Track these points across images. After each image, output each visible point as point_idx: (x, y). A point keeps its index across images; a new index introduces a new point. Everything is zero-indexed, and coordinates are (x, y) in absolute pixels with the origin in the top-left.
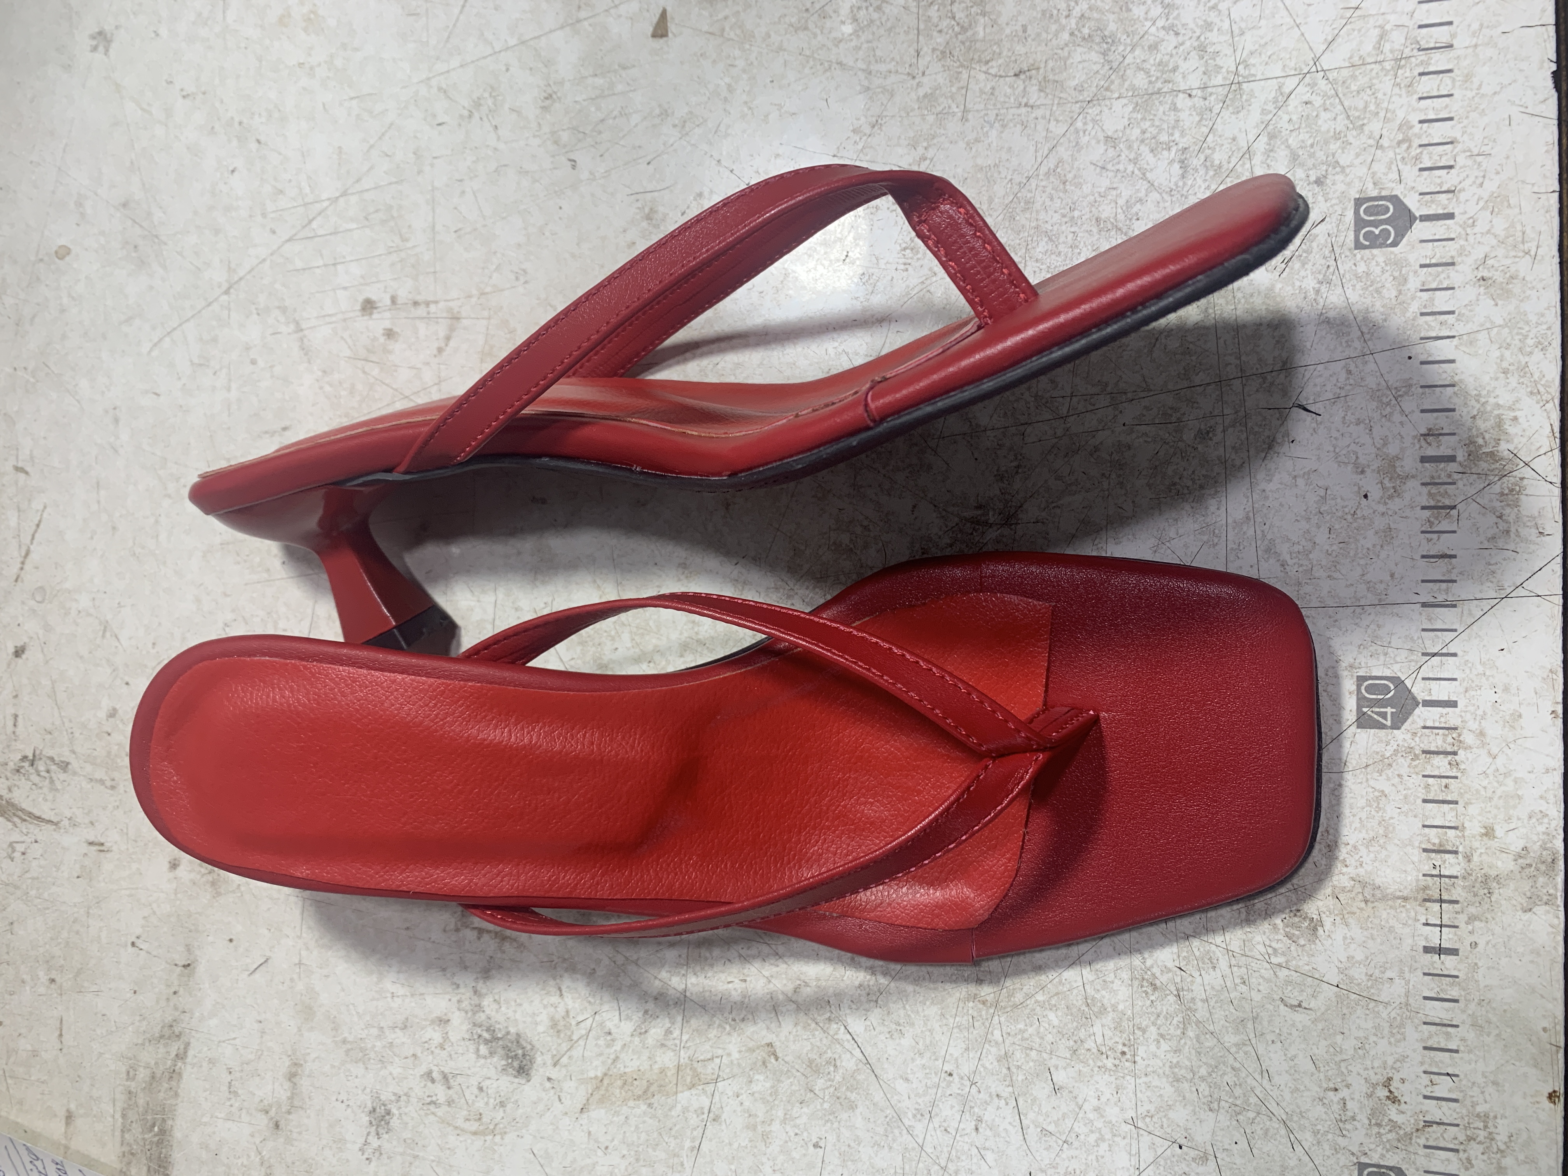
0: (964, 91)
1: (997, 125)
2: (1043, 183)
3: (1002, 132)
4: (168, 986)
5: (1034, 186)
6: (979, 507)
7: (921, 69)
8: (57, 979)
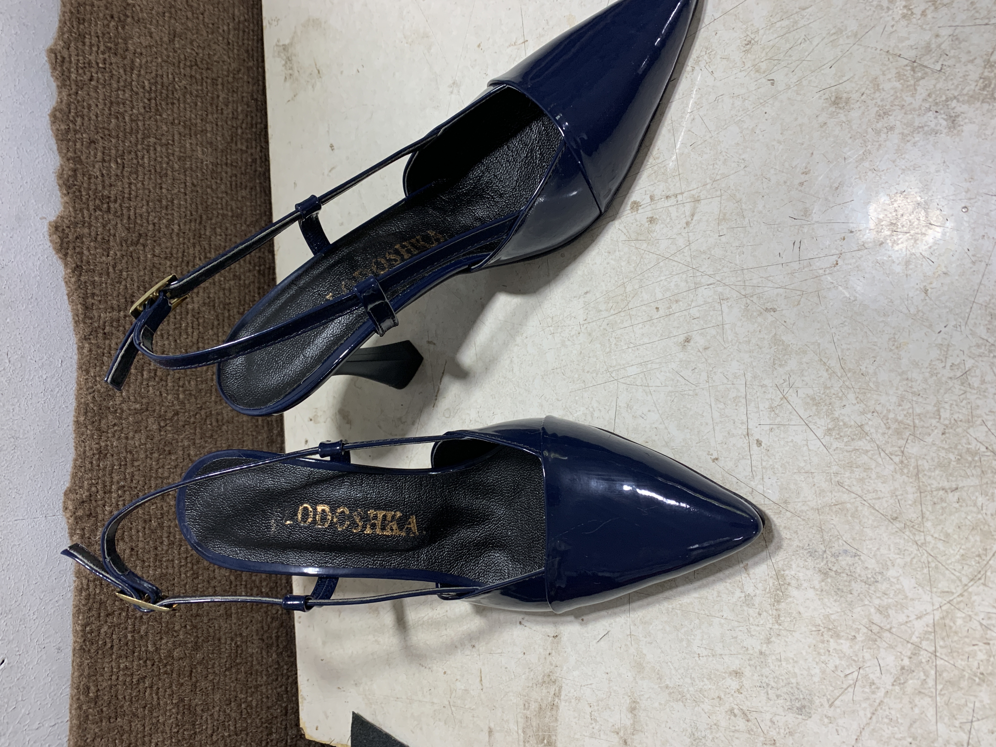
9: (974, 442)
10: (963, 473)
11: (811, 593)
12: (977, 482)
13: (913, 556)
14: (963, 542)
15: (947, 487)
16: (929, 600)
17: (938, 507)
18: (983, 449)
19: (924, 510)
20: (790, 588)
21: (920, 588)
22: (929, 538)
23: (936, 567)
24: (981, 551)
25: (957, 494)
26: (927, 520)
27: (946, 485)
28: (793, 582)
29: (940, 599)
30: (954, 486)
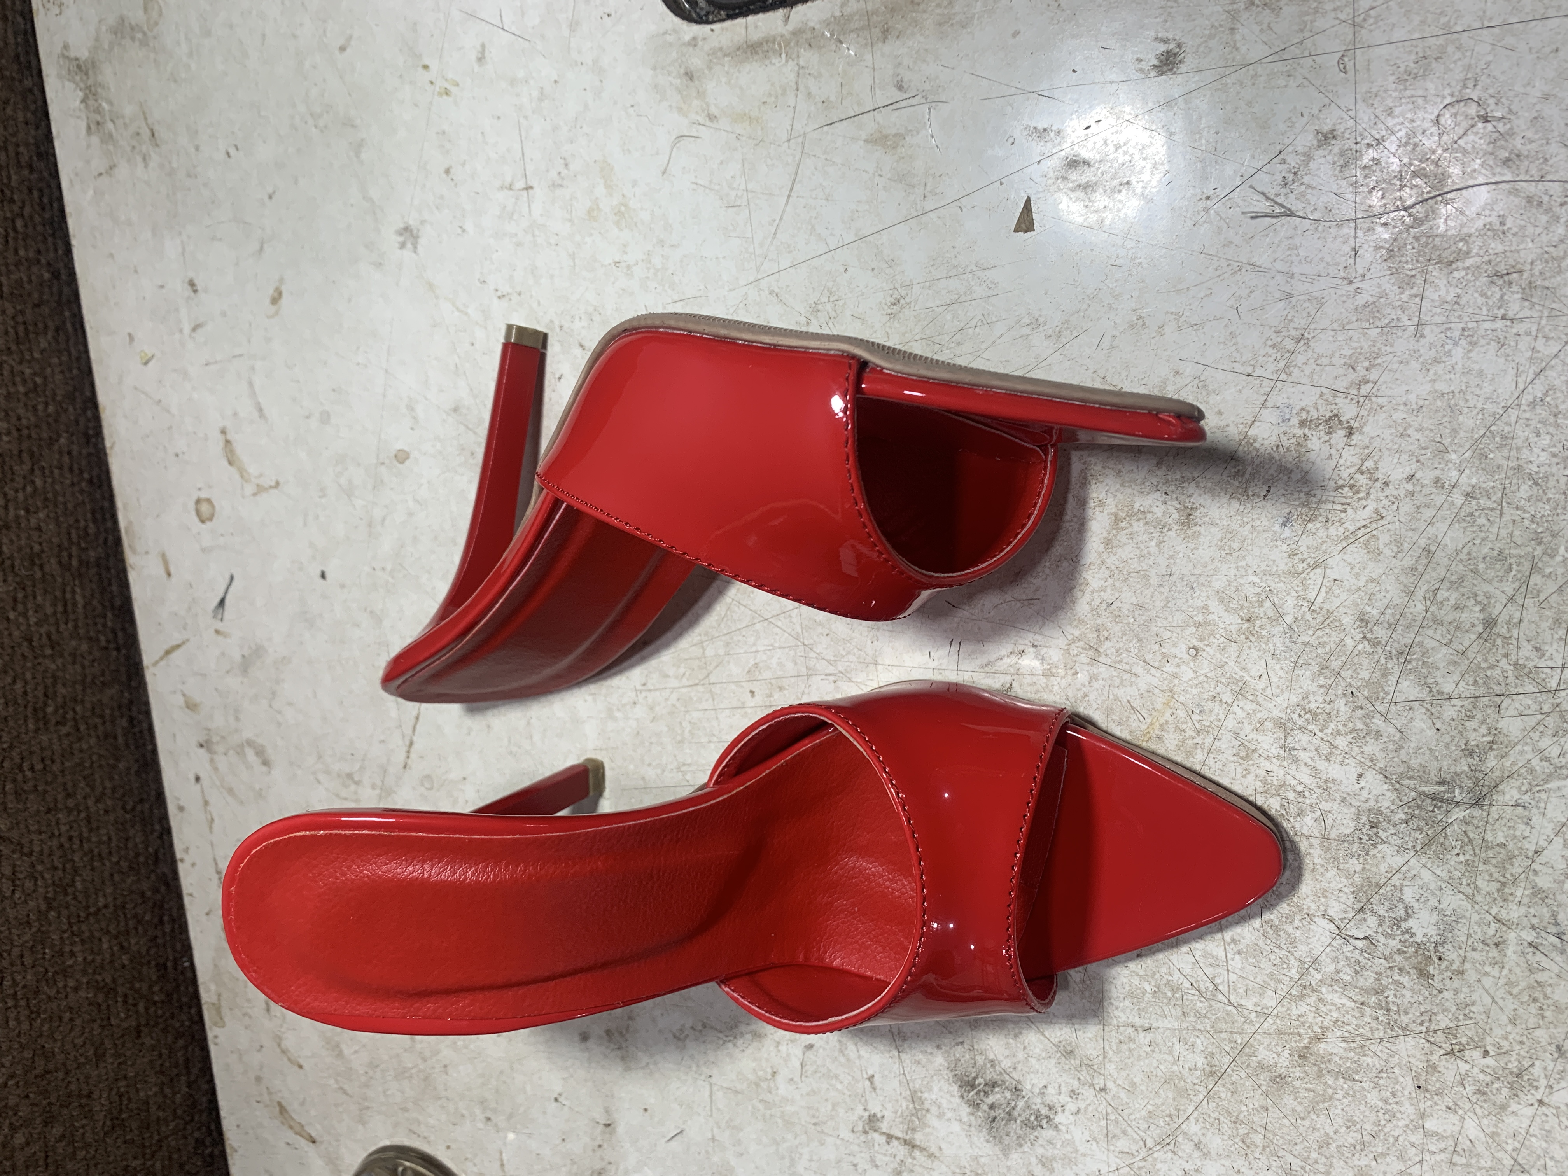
0: (1418, 300)
1: (1463, 342)
2: (1527, 415)
3: (1470, 351)
4: (594, 1139)
5: (1513, 419)
6: (1442, 783)
7: (1360, 271)
8: (493, 1118)
9: (1177, 975)
10: (1159, 1011)
11: (956, 1127)
12: (1176, 1025)
13: (1088, 1102)
14: (1152, 1096)
15: (1137, 1025)
16: (1105, 1158)
17: (1124, 1047)
18: (1188, 985)
19: (1107, 1048)
20: (928, 1115)
21: (1094, 1143)
22: (1110, 1084)
23: (1117, 1122)
24: (1173, 1112)
25: (1149, 1036)
26: (1110, 1061)
27: (1138, 1022)
28: (934, 1110)
29: (1118, 1160)
30: (1147, 1025)
